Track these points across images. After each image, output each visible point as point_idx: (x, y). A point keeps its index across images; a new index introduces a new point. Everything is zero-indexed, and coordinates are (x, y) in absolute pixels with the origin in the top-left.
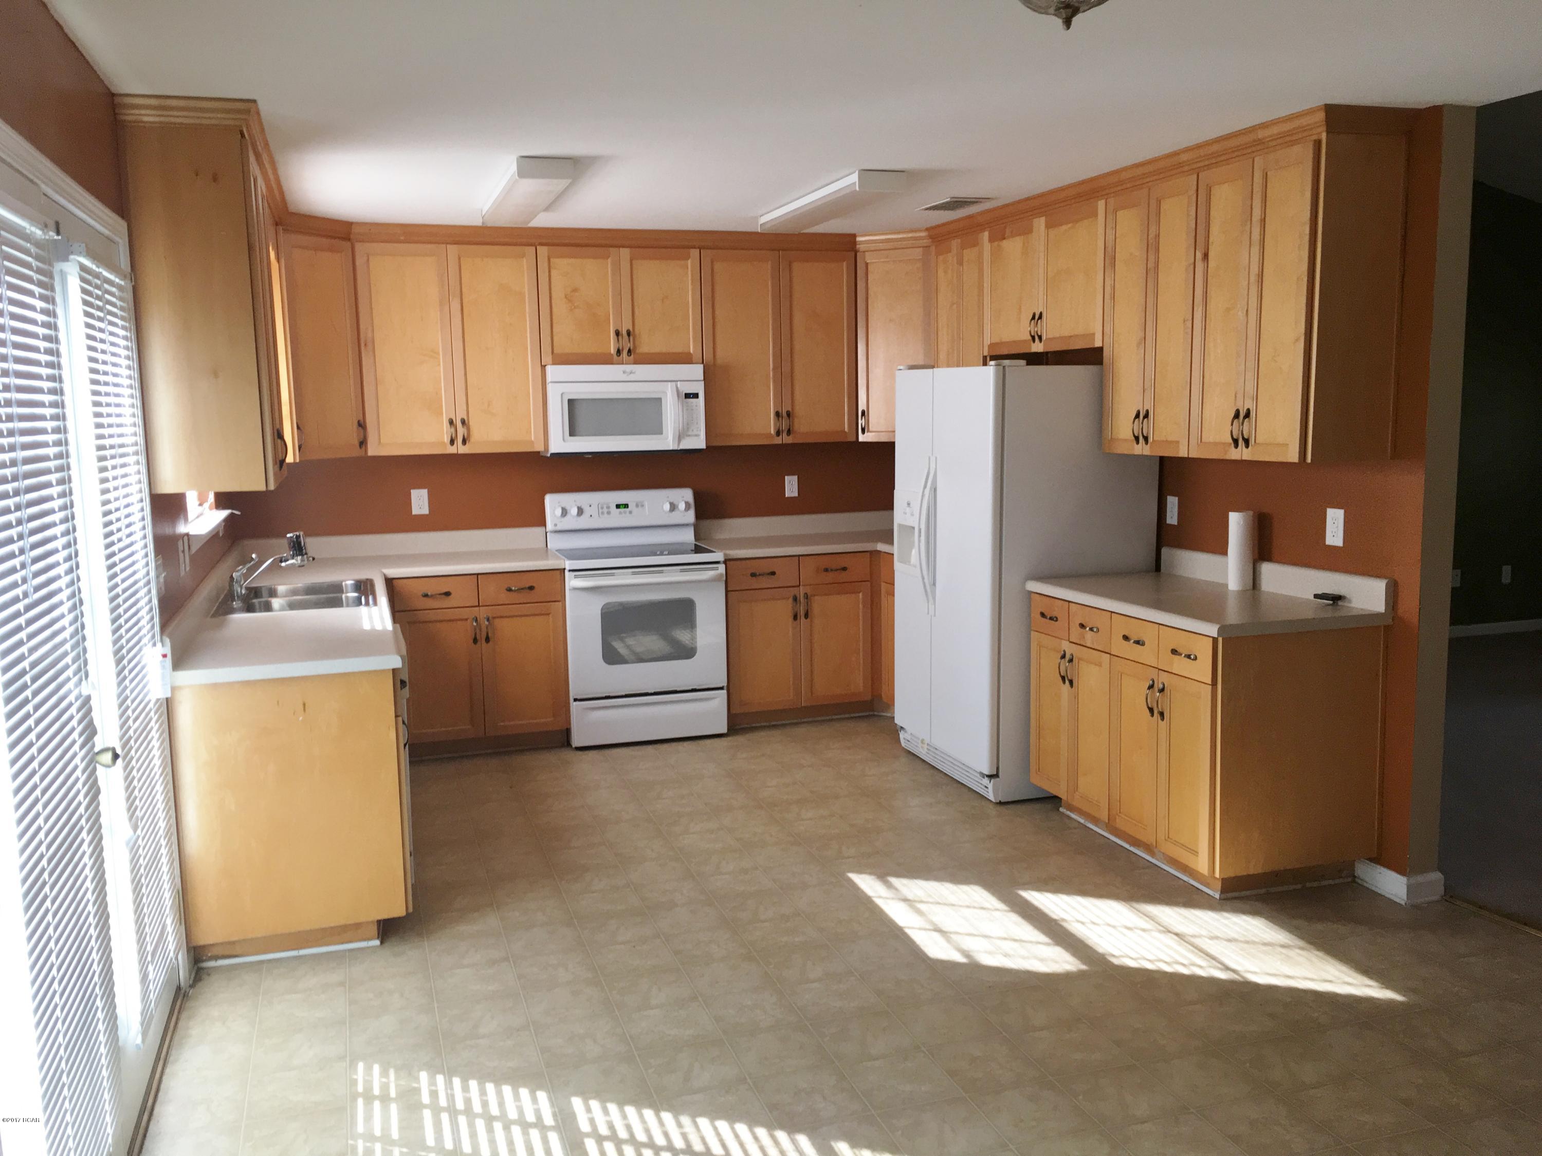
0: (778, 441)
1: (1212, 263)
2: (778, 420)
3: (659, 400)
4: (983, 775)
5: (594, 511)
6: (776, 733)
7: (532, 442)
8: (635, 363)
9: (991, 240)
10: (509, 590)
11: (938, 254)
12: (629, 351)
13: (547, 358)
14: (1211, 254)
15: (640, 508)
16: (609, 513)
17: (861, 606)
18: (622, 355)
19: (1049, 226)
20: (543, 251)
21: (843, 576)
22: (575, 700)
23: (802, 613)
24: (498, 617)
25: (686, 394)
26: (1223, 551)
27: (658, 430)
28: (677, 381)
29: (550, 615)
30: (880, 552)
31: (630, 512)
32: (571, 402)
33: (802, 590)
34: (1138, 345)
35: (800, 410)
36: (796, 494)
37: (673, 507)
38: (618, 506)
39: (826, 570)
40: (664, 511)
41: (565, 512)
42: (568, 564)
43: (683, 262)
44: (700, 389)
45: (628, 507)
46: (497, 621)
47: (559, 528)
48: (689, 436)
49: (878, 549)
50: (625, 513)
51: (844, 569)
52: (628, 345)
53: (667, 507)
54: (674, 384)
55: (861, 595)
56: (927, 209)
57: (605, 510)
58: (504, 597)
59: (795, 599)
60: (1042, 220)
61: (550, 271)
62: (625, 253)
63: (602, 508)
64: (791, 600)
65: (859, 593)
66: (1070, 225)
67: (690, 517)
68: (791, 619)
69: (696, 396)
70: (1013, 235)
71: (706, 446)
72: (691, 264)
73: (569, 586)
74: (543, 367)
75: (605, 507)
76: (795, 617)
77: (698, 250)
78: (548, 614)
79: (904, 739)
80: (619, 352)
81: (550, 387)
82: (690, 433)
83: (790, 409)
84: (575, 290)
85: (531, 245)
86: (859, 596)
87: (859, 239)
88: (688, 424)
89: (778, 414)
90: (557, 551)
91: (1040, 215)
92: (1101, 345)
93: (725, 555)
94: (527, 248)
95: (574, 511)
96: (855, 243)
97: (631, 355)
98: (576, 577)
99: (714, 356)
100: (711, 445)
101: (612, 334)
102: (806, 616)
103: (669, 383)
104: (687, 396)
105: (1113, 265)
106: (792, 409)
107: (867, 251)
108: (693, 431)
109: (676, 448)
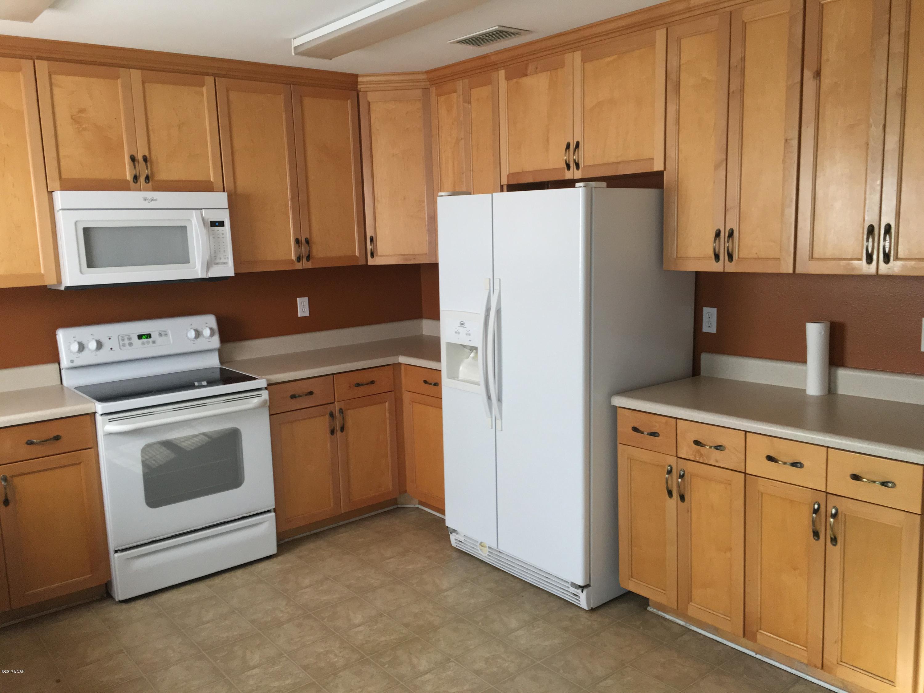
0: (299, 266)
1: (826, 80)
2: (299, 246)
3: (184, 228)
4: (574, 585)
5: (114, 343)
6: (321, 543)
7: (42, 276)
8: (155, 189)
9: (508, 78)
10: (30, 443)
11: (439, 95)
12: (147, 178)
13: (54, 183)
14: (825, 72)
15: (164, 338)
16: (131, 344)
17: (387, 414)
18: (139, 182)
19: (584, 61)
20: (42, 66)
21: (372, 389)
22: (116, 552)
23: (338, 427)
24: (17, 476)
25: (211, 222)
26: (803, 360)
27: (185, 259)
28: (202, 209)
29: (82, 465)
30: (400, 364)
31: (154, 342)
32: (86, 231)
33: (337, 406)
34: (716, 167)
35: (316, 237)
36: (307, 314)
37: (198, 334)
38: (140, 337)
39: (358, 385)
40: (188, 338)
41: (82, 347)
42: (100, 407)
43: (198, 89)
44: (225, 216)
45: (150, 337)
46: (16, 480)
47: (77, 363)
48: (218, 264)
49: (400, 362)
50: (148, 343)
51: (372, 382)
52: (144, 173)
53: (192, 334)
54: (199, 211)
55: (387, 404)
56: (458, 42)
57: (127, 342)
58: (24, 452)
59: (332, 415)
60: (578, 55)
61: (51, 90)
62: (136, 75)
63: (123, 340)
64: (327, 416)
65: (385, 402)
66: (615, 57)
67: (215, 342)
68: (328, 435)
69: (221, 224)
70: (536, 71)
71: (235, 273)
72: (206, 91)
73: (104, 432)
74: (50, 193)
75: (126, 338)
76: (332, 432)
77: (213, 78)
78: (79, 464)
79: (456, 539)
80: (136, 178)
81: (60, 216)
82: (218, 261)
83: (308, 237)
84: (82, 111)
85: (26, 58)
86: (385, 405)
87: (360, 79)
88: (215, 253)
89: (297, 241)
90: (75, 388)
91: (574, 50)
92: (661, 168)
93: (268, 380)
94: (23, 61)
95: (93, 345)
96: (356, 83)
97: (148, 182)
98: (110, 421)
99: (235, 183)
100: (240, 272)
101: (127, 160)
102: (342, 429)
103: (194, 211)
104: (214, 224)
105: (678, 92)
106: (310, 237)
107: (369, 91)
108: (220, 259)
109: (204, 276)
